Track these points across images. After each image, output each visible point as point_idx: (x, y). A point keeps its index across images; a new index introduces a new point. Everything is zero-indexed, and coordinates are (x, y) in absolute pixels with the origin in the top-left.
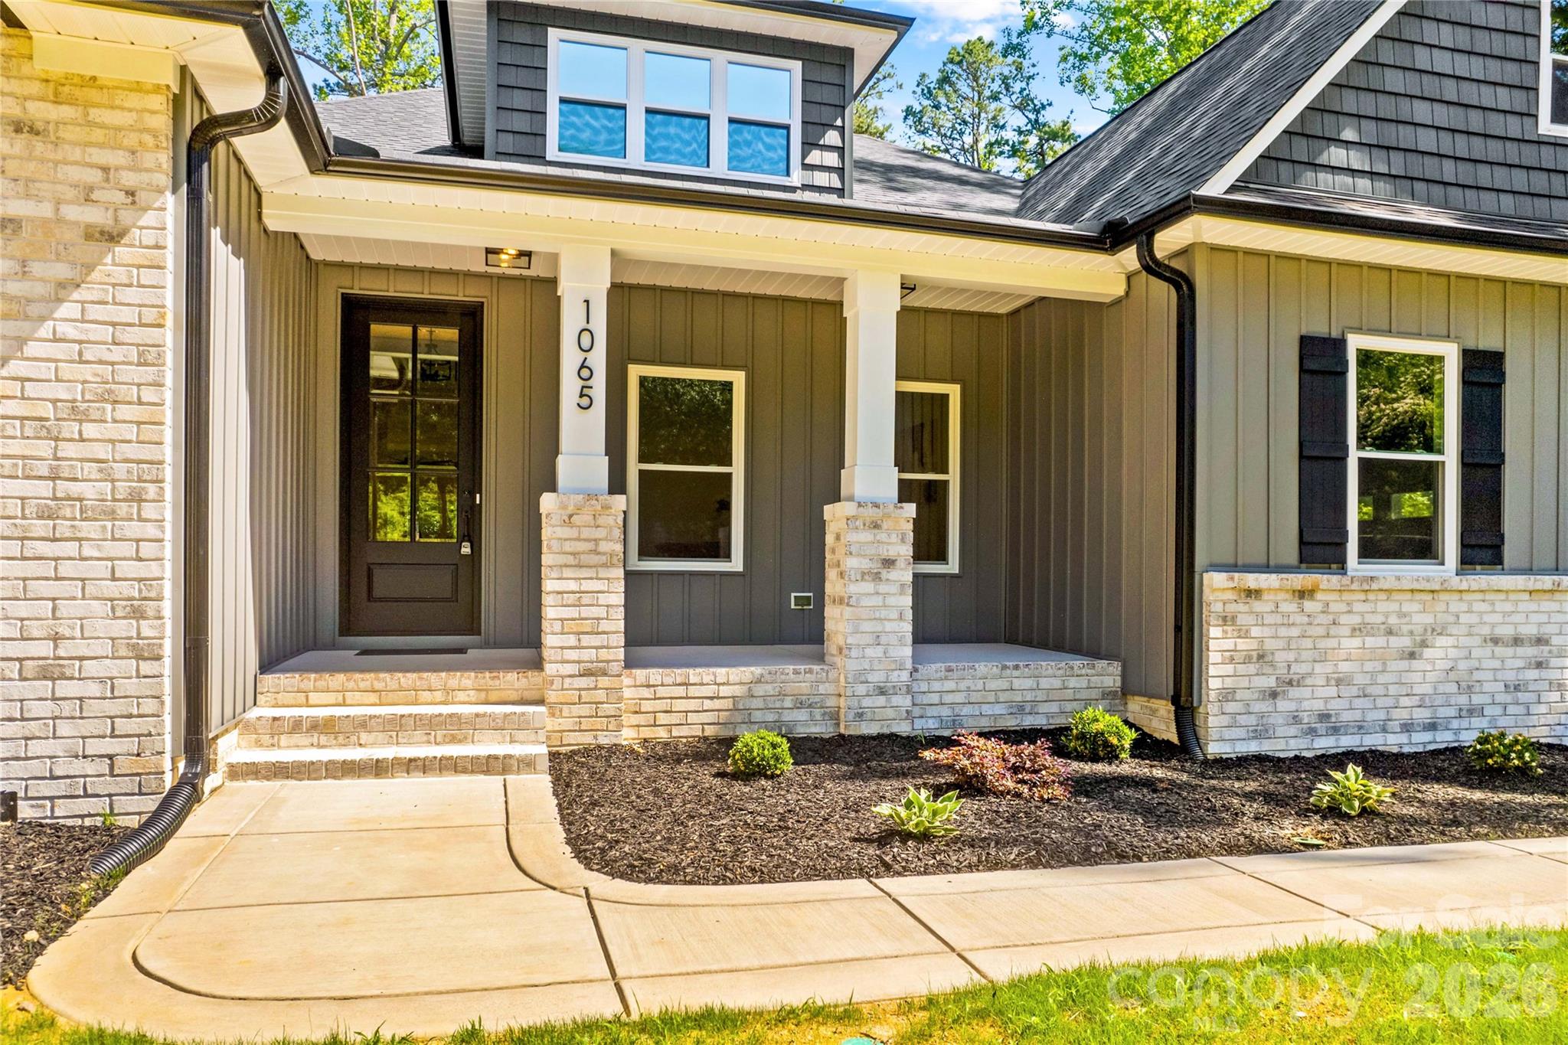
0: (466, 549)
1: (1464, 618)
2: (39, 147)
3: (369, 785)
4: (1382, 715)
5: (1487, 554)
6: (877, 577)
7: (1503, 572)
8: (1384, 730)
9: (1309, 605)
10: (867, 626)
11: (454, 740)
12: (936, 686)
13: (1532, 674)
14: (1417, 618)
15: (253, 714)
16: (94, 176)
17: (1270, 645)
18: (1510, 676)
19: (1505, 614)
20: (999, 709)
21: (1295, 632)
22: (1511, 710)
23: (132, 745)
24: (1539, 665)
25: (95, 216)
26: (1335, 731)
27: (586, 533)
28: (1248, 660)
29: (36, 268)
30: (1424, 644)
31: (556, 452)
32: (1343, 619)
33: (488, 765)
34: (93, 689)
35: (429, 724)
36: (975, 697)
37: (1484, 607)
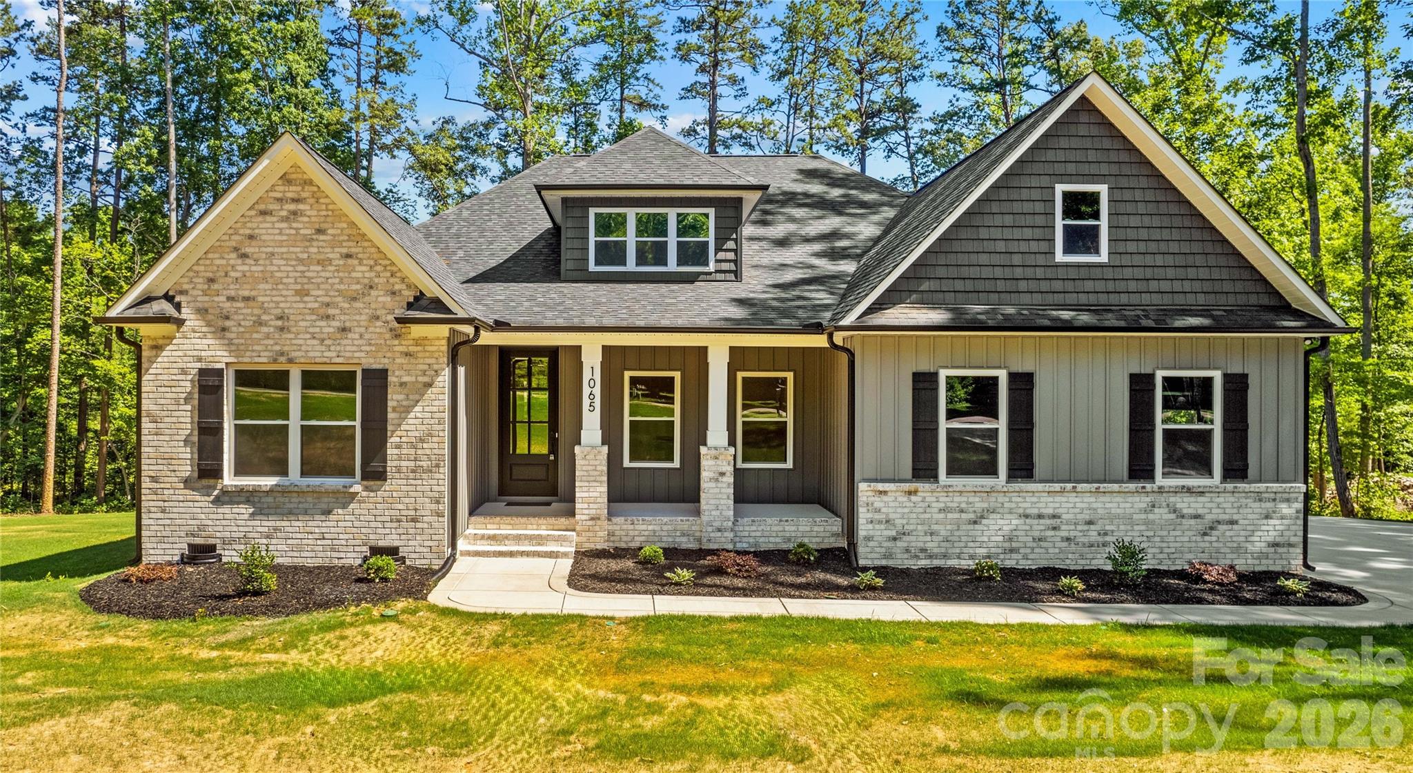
0: (552, 458)
1: (1006, 505)
2: (412, 360)
3: (508, 560)
4: (958, 551)
5: (1024, 473)
6: (717, 480)
7: (1035, 482)
8: (959, 558)
9: (913, 498)
10: (712, 502)
11: (539, 544)
12: (747, 528)
13: (1051, 533)
14: (978, 505)
15: (467, 532)
16: (426, 367)
17: (892, 516)
18: (1037, 534)
19: (1032, 503)
20: (778, 540)
21: (906, 510)
22: (1036, 550)
23: (436, 543)
24: (1054, 529)
25: (426, 379)
26: (930, 557)
27: (592, 462)
28: (880, 522)
29: (411, 397)
30: (982, 517)
31: (580, 428)
32: (934, 505)
33: (551, 555)
34: (426, 526)
35: (530, 538)
36: (766, 534)
37: (1019, 499)
